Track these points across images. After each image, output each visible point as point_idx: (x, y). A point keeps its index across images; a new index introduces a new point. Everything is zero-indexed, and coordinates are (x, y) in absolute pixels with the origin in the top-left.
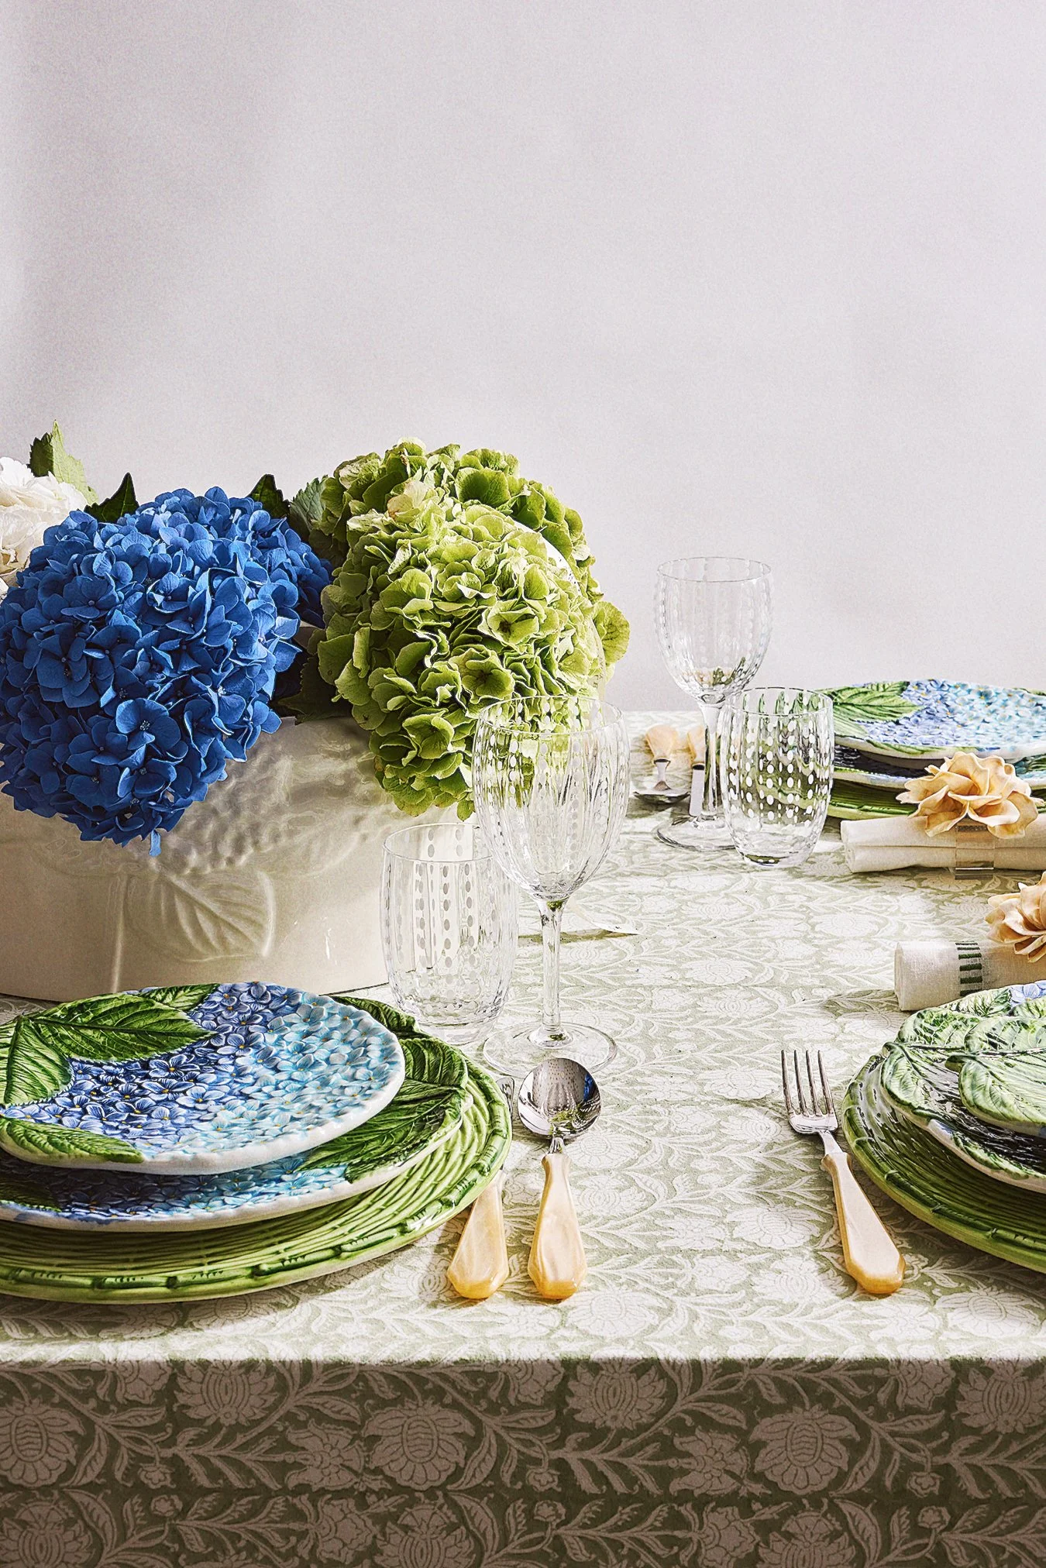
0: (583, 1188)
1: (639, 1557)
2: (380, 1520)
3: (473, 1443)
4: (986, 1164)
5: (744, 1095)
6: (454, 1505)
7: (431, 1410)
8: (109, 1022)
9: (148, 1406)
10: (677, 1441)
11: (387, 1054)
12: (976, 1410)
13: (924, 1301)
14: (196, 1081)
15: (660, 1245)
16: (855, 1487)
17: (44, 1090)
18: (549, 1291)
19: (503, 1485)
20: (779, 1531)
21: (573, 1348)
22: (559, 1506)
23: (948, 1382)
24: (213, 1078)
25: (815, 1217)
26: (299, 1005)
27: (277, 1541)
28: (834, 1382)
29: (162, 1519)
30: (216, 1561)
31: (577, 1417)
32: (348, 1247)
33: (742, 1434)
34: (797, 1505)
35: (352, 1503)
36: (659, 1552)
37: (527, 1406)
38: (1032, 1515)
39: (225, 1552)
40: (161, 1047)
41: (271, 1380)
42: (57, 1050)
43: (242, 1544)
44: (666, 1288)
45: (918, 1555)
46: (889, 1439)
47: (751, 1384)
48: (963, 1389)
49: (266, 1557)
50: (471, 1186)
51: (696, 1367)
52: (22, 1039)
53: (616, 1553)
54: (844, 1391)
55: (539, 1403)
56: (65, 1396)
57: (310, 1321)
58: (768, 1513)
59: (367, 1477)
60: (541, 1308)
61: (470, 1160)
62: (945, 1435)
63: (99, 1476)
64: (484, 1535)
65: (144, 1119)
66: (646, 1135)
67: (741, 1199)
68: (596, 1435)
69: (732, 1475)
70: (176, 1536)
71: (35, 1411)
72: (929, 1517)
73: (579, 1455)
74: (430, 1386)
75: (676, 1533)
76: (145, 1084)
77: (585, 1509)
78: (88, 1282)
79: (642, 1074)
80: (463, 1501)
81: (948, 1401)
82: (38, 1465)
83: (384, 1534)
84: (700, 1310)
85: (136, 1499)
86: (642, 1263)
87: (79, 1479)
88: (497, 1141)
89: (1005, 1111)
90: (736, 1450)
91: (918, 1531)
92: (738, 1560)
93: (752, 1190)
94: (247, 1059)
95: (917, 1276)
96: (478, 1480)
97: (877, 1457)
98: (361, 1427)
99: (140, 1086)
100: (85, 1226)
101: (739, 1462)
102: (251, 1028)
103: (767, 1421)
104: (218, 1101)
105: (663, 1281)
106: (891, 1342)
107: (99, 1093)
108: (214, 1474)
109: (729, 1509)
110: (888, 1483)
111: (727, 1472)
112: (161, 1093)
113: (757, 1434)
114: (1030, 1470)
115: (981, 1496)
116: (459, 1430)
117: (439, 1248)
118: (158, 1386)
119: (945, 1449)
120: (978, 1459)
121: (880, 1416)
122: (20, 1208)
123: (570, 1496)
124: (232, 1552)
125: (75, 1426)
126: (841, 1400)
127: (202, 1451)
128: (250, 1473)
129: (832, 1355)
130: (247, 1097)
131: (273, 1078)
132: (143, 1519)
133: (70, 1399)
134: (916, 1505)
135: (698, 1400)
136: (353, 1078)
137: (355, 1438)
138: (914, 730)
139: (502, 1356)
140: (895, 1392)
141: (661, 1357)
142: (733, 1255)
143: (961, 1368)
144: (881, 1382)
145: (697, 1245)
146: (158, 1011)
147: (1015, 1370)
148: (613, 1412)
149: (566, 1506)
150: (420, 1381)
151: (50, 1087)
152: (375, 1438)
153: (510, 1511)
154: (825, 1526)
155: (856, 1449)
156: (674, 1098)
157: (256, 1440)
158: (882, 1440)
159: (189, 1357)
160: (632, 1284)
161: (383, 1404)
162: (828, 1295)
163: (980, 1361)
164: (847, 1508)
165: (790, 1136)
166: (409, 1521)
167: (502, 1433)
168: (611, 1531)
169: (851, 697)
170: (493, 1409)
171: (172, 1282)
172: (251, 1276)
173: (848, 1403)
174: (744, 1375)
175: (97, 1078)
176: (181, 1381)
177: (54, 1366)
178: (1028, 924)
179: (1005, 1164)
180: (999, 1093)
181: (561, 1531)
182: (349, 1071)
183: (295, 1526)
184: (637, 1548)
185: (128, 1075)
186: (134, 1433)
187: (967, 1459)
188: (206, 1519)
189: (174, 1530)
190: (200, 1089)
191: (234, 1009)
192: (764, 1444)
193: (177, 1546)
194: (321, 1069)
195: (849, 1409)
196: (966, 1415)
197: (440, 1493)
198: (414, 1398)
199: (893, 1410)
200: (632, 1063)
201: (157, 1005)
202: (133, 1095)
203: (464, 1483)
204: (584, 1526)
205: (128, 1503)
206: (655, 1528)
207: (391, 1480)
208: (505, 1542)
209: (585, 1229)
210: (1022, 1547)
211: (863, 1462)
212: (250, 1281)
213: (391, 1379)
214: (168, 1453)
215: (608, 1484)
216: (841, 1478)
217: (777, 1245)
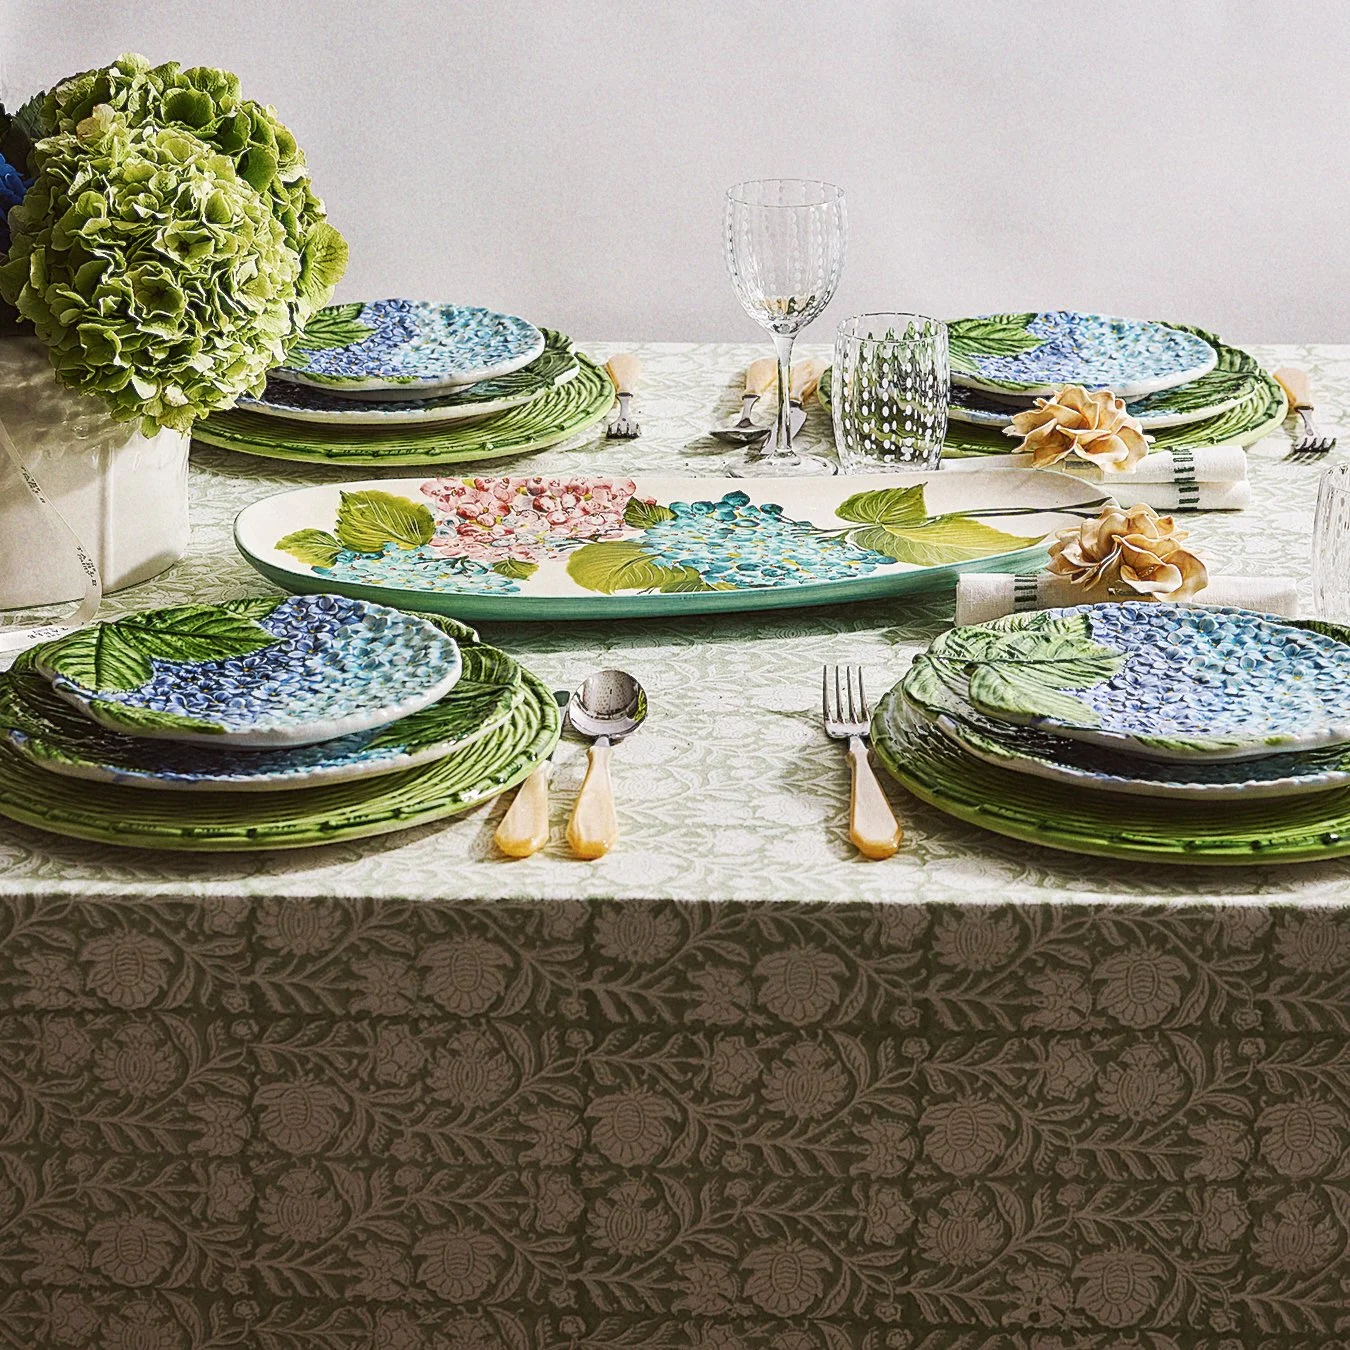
0: (624, 778)
1: (658, 1082)
2: (432, 1044)
3: (512, 974)
4: (979, 748)
5: (788, 708)
6: (496, 1033)
7: (475, 943)
8: (186, 629)
9: (231, 936)
10: (690, 976)
11: (447, 655)
12: (950, 948)
13: (915, 864)
14: (268, 677)
15: (688, 821)
16: (847, 1019)
17: (130, 683)
18: (583, 852)
19: (537, 1013)
20: (781, 1060)
21: (600, 892)
22: (588, 1033)
23: (925, 924)
24: (285, 676)
25: (833, 802)
26: (364, 615)
27: (340, 1063)
28: (826, 923)
29: (241, 1042)
30: (287, 1081)
31: (603, 951)
32: (406, 810)
33: (746, 970)
34: (795, 1038)
35: (406, 1027)
36: (675, 1077)
37: (558, 941)
38: (1001, 1047)
39: (295, 1073)
40: (234, 650)
41: (338, 914)
42: (139, 651)
43: (310, 1066)
44: (690, 851)
45: (902, 1083)
46: (875, 976)
47: (754, 924)
48: (937, 930)
49: (331, 1079)
50: (518, 769)
51: (705, 906)
52: (106, 640)
53: (638, 1078)
54: (834, 932)
55: (569, 938)
56: (159, 926)
57: (372, 870)
58: (771, 1042)
59: (420, 1005)
60: (575, 864)
61: (519, 748)
62: (924, 972)
63: (187, 1001)
64: (522, 1059)
65: (223, 706)
66: (689, 739)
67: (768, 789)
68: (619, 969)
69: (739, 1007)
70: (252, 1057)
71: (133, 940)
72: (911, 1048)
73: (603, 986)
74: (474, 921)
75: (690, 1060)
76: (222, 680)
77: (610, 1036)
78: (179, 832)
79: (694, 690)
80: (503, 1028)
81: (925, 941)
82: (134, 990)
83: (434, 1058)
84: (716, 868)
85: (219, 1023)
86: (670, 834)
87: (169, 1003)
88: (545, 734)
89: (1002, 704)
90: (741, 984)
91: (902, 1060)
92: (745, 1085)
93: (780, 782)
94: (316, 662)
95: (914, 845)
96: (517, 1008)
97: (865, 991)
98: (415, 958)
99: (217, 682)
100: (177, 786)
101: (744, 995)
102: (319, 636)
103: (767, 958)
104: (290, 695)
105: (686, 848)
106: (877, 891)
107: (179, 687)
108: (287, 1000)
109: (736, 1038)
110: (875, 1015)
111: (734, 1004)
112: (237, 688)
113: (759, 970)
114: (998, 1005)
115: (956, 1029)
116: (500, 962)
117: (488, 821)
118: (240, 918)
119: (923, 985)
120: (952, 995)
121: (866, 954)
122: (117, 771)
123: (597, 1024)
124: (301, 1073)
125: (168, 953)
126: (832, 939)
127: (276, 979)
128: (317, 1000)
129: (824, 899)
130: (316, 692)
131: (339, 676)
132: (223, 1041)
133: (164, 930)
134: (900, 1036)
135: (709, 938)
136: (414, 675)
137: (411, 968)
138: (1033, 366)
139: (538, 896)
140: (878, 934)
141: (675, 898)
142: (752, 829)
143: (935, 911)
144: (866, 923)
145: (722, 822)
146: (232, 620)
147: (983, 913)
148: (635, 948)
149: (593, 1033)
150: (467, 917)
151: (135, 681)
152: (428, 969)
153: (544, 1038)
154: (819, 1056)
155: (846, 984)
156: (721, 710)
157: (322, 971)
158: (869, 976)
159: (267, 894)
160: (657, 848)
161: (435, 937)
162: (830, 858)
163: (952, 906)
164: (839, 1038)
165: (823, 740)
166: (456, 1045)
167: (537, 965)
168: (632, 1057)
169: (969, 330)
170: (530, 944)
171: (251, 833)
172: (320, 830)
173: (838, 942)
174: (748, 915)
175: (178, 676)
176: (260, 914)
177: (150, 899)
178: (1087, 556)
179: (996, 748)
180: (1001, 690)
181: (589, 1056)
182: (410, 669)
183: (357, 1050)
184: (656, 1073)
185: (205, 673)
186: (219, 962)
187: (944, 994)
188: (280, 1042)
189: (251, 1052)
190: (275, 684)
191: (303, 619)
192: (766, 979)
193: (253, 1068)
194: (383, 669)
195: (838, 948)
196: (942, 955)
197: (483, 1020)
198: (460, 932)
199: (877, 949)
200: (684, 679)
201: (230, 614)
202: (211, 689)
203: (505, 1011)
204: (609, 1053)
205: (211, 1027)
206: (671, 1056)
207: (441, 1007)
208: (540, 1068)
209: (621, 809)
210: (992, 1074)
211: (852, 996)
212: (320, 834)
213: (441, 914)
214: (247, 980)
215: (631, 1014)
216: (834, 1010)
217: (794, 822)
